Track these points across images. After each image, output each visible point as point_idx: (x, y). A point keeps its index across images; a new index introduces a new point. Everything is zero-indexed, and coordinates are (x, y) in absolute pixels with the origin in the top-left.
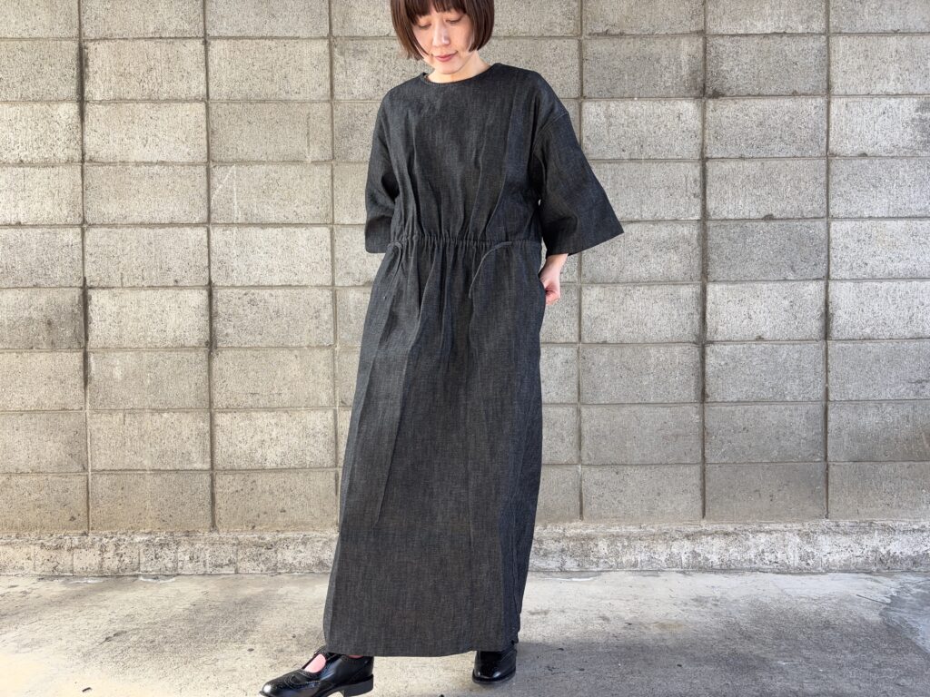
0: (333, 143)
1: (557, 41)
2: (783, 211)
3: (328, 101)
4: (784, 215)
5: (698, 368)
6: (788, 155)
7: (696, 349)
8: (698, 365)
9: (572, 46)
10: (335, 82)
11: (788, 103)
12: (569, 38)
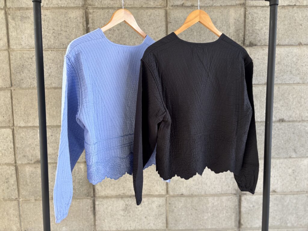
0: (11, 77)
1: (151, 10)
2: (291, 117)
3: (7, 50)
4: (291, 119)
5: (236, 209)
6: (295, 82)
7: (236, 198)
8: (237, 207)
9: (161, 13)
10: (10, 37)
11: (296, 50)
12: (159, 8)
